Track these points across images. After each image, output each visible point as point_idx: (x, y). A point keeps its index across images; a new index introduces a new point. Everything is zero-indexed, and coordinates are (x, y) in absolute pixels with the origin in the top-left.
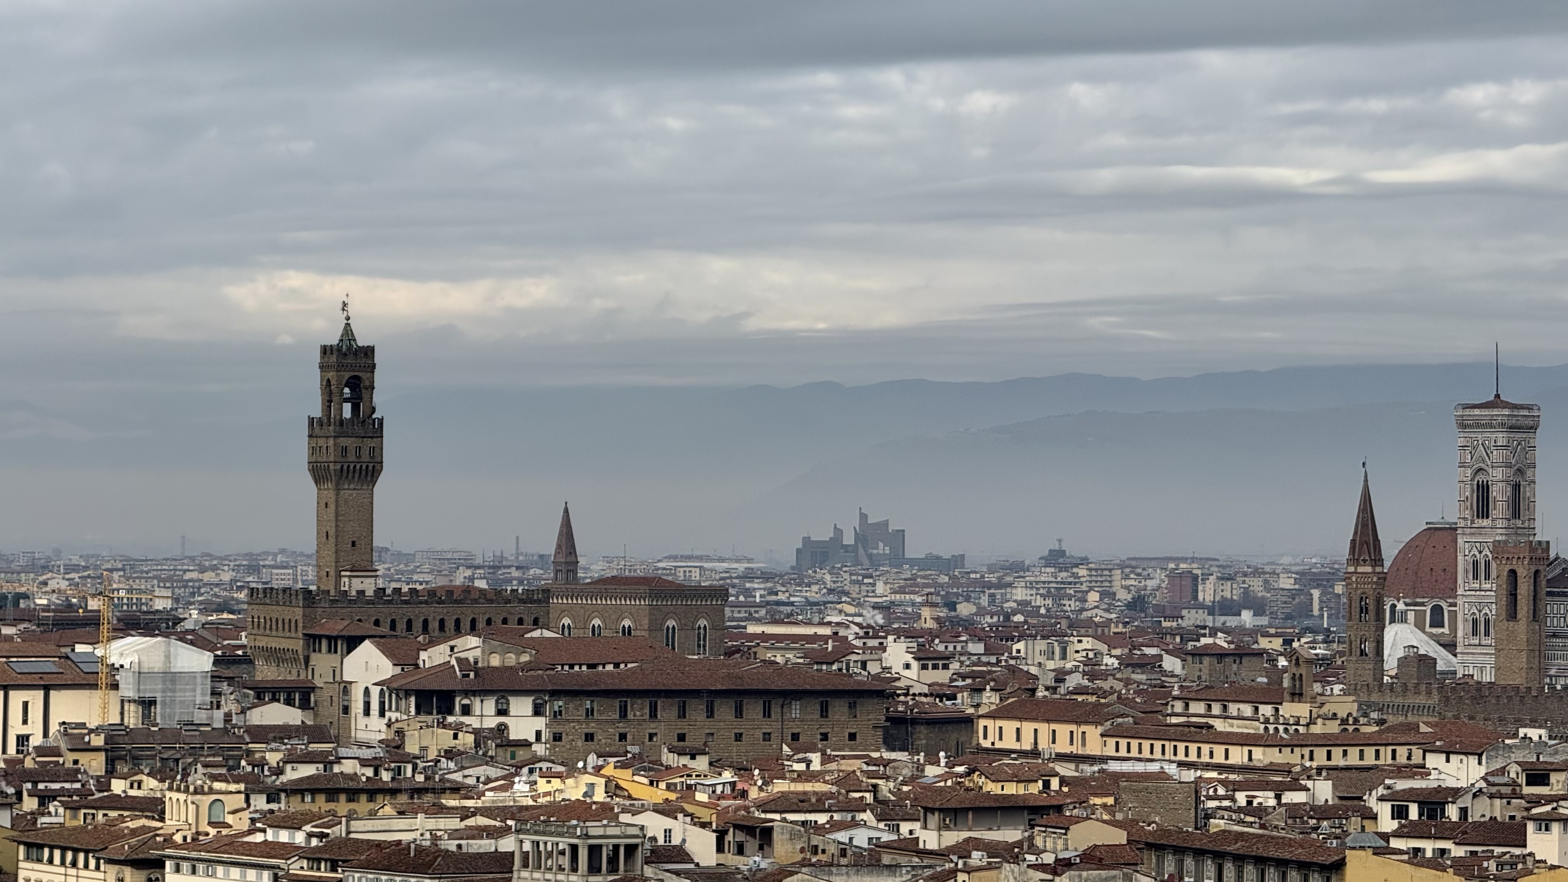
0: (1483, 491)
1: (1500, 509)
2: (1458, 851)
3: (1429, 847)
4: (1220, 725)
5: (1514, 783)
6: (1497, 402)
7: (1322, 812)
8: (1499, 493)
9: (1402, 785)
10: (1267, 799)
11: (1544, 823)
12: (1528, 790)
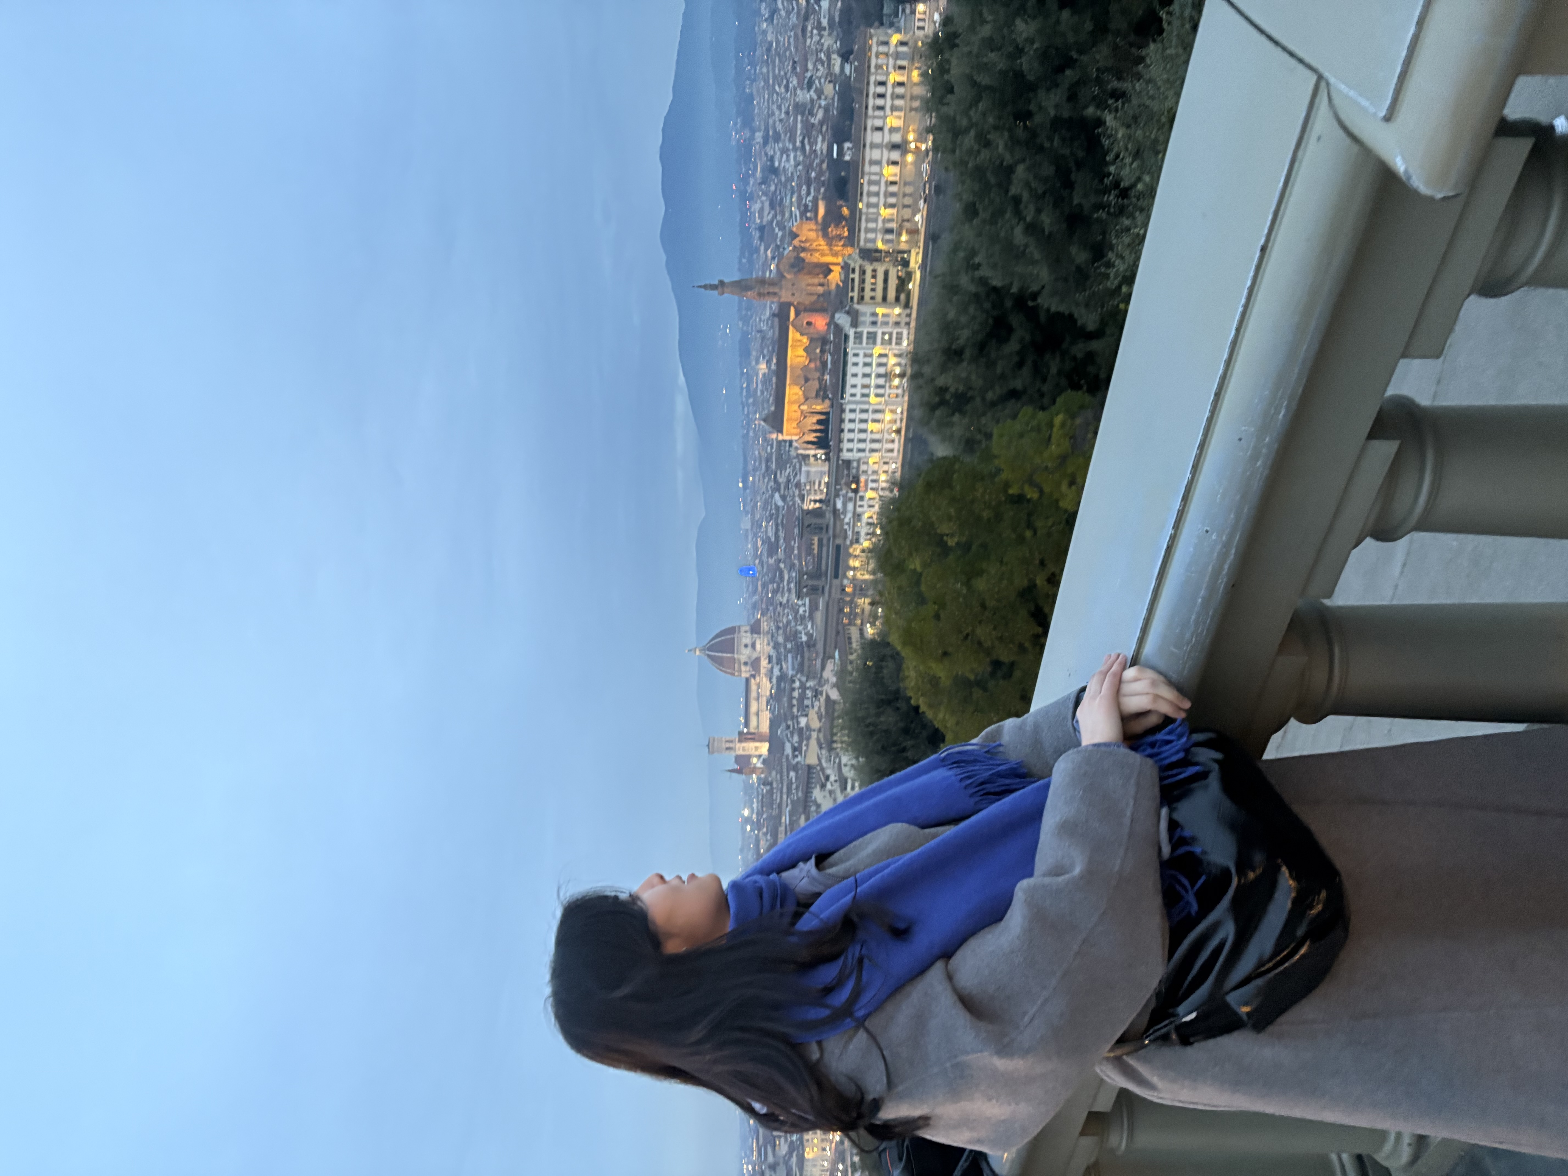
0: (727, 749)
1: (731, 745)
2: (805, 743)
3: (804, 748)
4: (778, 801)
5: (790, 732)
6: (708, 746)
7: (797, 773)
8: (728, 745)
9: (791, 756)
10: (794, 786)
11: (798, 723)
12: (791, 728)
